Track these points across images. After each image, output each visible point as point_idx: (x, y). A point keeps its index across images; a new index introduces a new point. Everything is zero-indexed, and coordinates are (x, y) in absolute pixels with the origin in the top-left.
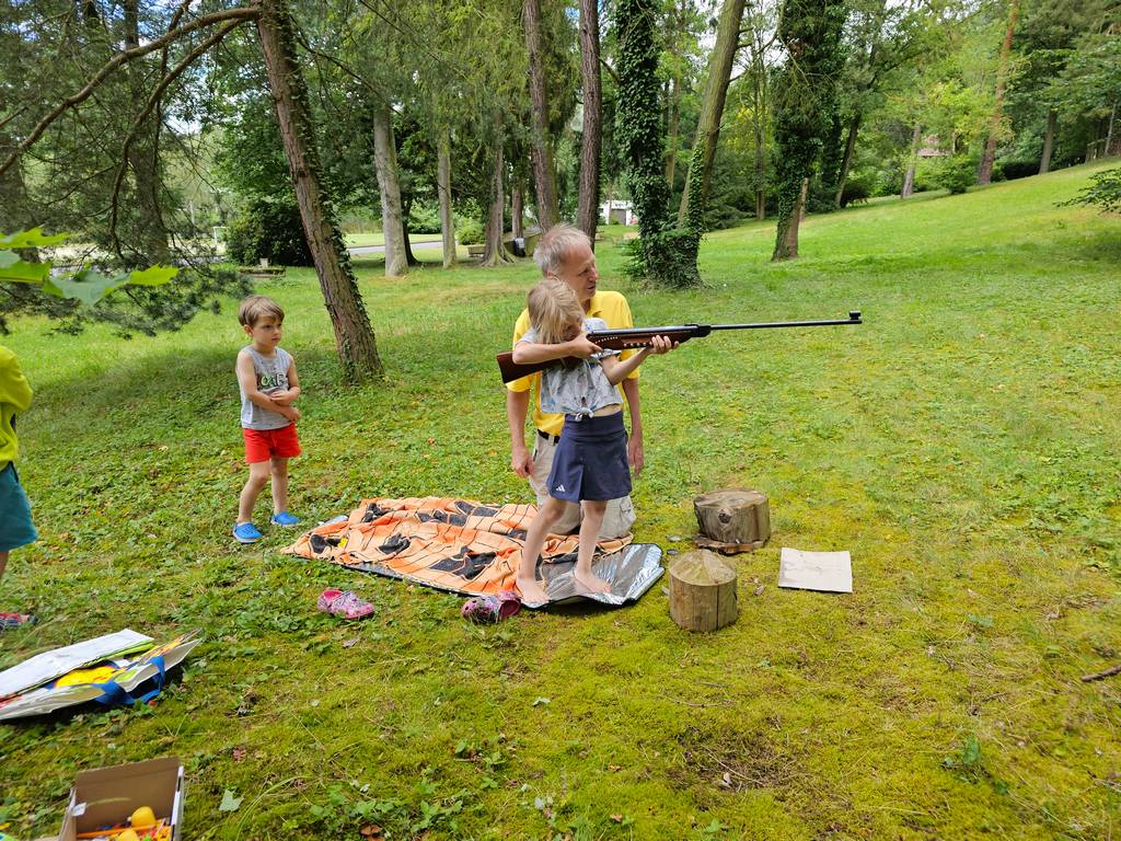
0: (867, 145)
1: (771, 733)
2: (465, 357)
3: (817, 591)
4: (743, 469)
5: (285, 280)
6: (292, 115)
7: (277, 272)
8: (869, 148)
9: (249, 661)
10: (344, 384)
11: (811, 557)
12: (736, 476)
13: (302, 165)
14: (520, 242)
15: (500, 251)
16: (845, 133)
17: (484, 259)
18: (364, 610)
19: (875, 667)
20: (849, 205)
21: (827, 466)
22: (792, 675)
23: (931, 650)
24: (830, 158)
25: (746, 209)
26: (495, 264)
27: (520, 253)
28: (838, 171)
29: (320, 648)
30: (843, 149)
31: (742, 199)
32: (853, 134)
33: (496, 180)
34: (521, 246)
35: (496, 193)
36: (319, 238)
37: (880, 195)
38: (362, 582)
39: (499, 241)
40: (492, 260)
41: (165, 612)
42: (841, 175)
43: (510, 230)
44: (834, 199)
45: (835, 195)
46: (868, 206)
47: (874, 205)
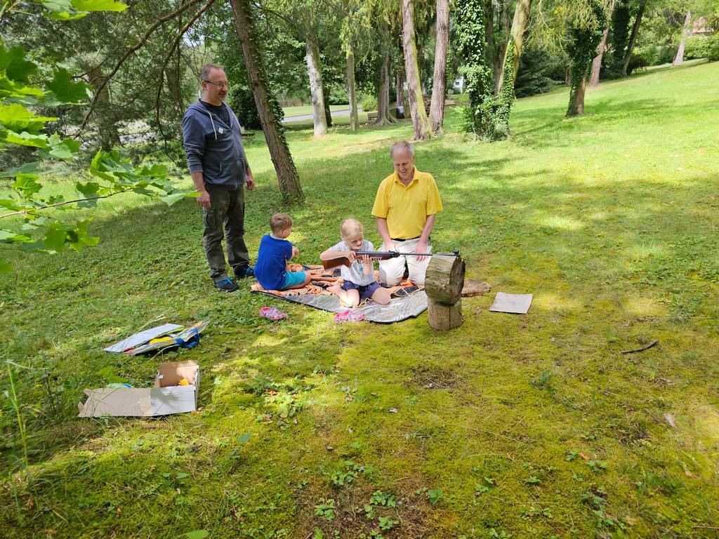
0: (648, 28)
1: (457, 370)
2: (353, 188)
3: (509, 313)
4: (494, 252)
5: (254, 140)
6: (250, 49)
7: (250, 135)
8: (650, 30)
9: (228, 336)
10: (283, 205)
11: (511, 297)
12: (488, 256)
13: (256, 79)
14: (401, 109)
15: (387, 116)
16: (633, 20)
17: (377, 121)
18: (281, 316)
19: (522, 345)
20: (633, 72)
21: (541, 250)
22: (479, 348)
23: (553, 339)
24: (620, 39)
25: (559, 78)
26: (384, 124)
27: (400, 116)
28: (626, 48)
29: (259, 331)
30: (630, 32)
31: (555, 72)
32: (638, 19)
33: (384, 69)
34: (402, 111)
35: (384, 77)
36: (267, 122)
37: (658, 64)
38: (282, 305)
39: (387, 109)
40: (382, 122)
41: (191, 316)
42: (628, 51)
43: (395, 100)
44: (622, 69)
45: (623, 65)
46: (646, 73)
47: (652, 72)
